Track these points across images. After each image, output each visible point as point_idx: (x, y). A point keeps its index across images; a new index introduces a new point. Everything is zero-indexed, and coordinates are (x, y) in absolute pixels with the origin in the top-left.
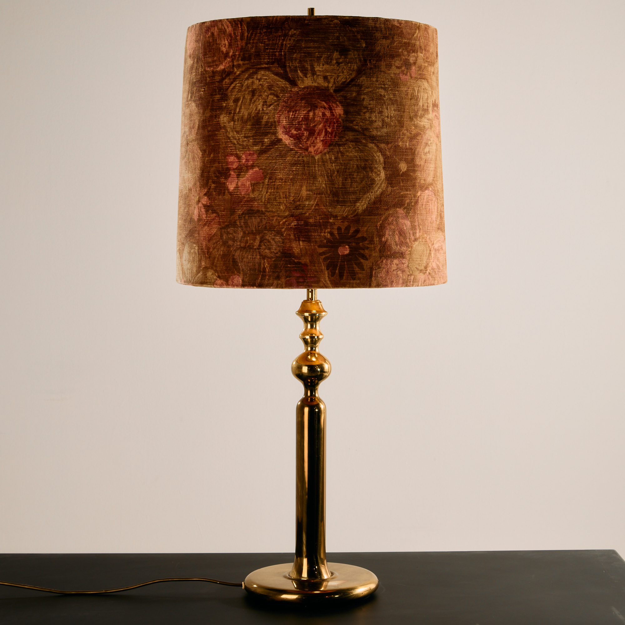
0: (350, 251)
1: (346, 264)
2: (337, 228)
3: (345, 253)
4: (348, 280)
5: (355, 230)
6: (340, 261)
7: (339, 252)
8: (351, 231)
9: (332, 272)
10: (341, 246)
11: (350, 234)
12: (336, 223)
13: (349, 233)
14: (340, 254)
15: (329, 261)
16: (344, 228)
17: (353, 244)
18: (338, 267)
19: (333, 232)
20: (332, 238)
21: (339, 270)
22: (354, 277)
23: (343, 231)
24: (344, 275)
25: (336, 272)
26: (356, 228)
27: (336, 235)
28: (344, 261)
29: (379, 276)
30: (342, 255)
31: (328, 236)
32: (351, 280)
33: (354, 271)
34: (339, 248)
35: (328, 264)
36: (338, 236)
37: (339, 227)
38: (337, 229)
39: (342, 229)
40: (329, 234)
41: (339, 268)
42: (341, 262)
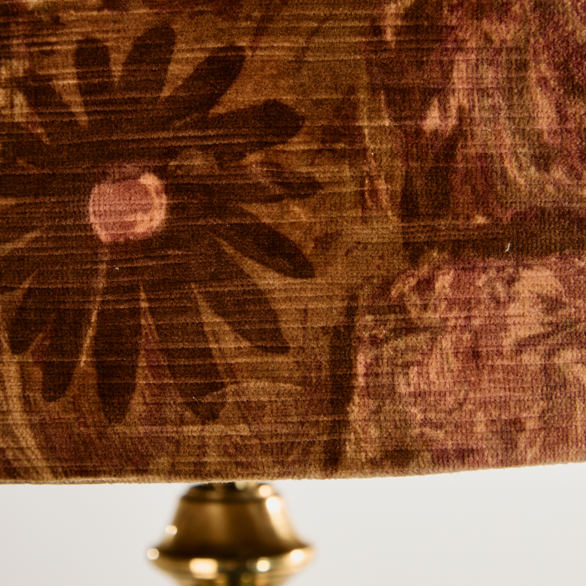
0: (171, 209)
1: (144, 305)
2: (72, 47)
3: (140, 229)
4: (164, 422)
5: (208, 60)
6: (101, 283)
7: (92, 219)
8: (173, 68)
9: (46, 367)
10: (104, 175)
11: (166, 93)
12: (64, 16)
13: (161, 84)
14: (103, 236)
15: (26, 285)
16: (128, 45)
17: (198, 162)
18: (91, 332)
19: (50, 78)
20: (42, 124)
21: (96, 353)
22: (208, 399)
23: (117, 70)
24: (131, 388)
25: (74, 365)
26: (211, 45)
27: (66, 98)
28: (133, 289)
29: (403, 389)
30: (114, 246)
31: (17, 110)
32: (182, 422)
33: (207, 353)
34: (96, 190)
35: (22, 309)
36: (86, 104)
37: (89, 40)
38: (78, 53)
39: (114, 56)
40: (19, 99)
41: (95, 338)
42: (106, 291)
